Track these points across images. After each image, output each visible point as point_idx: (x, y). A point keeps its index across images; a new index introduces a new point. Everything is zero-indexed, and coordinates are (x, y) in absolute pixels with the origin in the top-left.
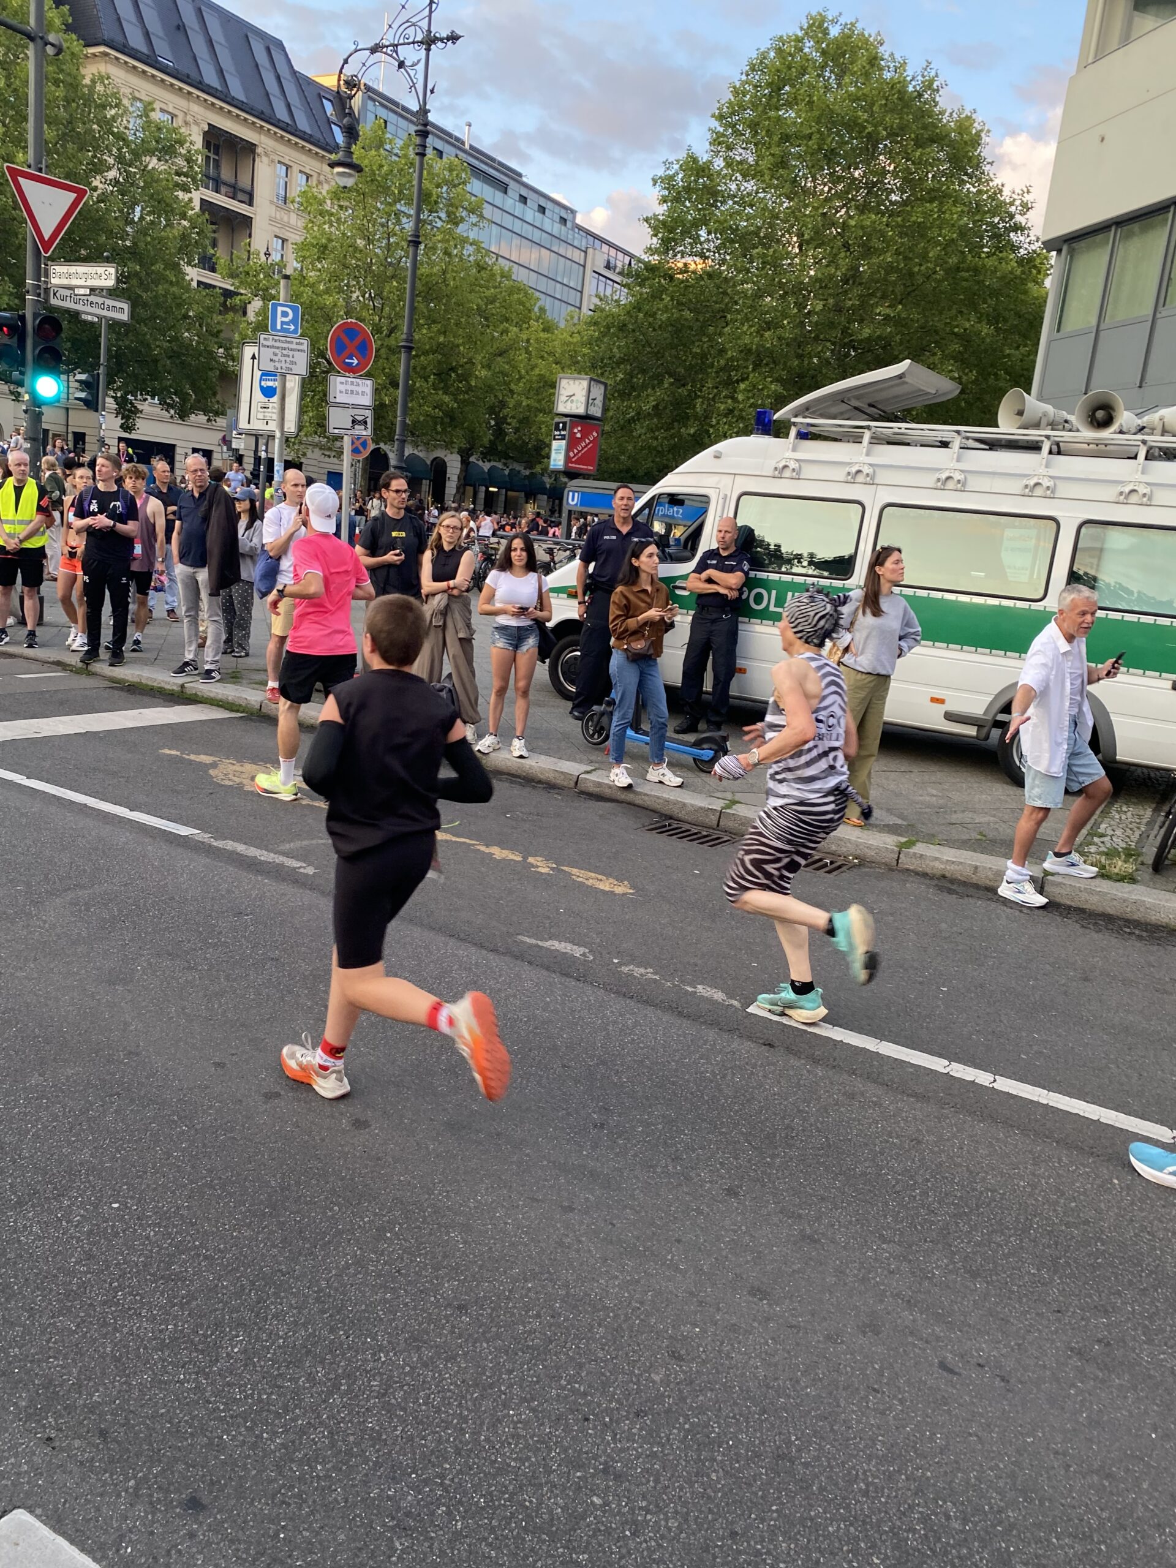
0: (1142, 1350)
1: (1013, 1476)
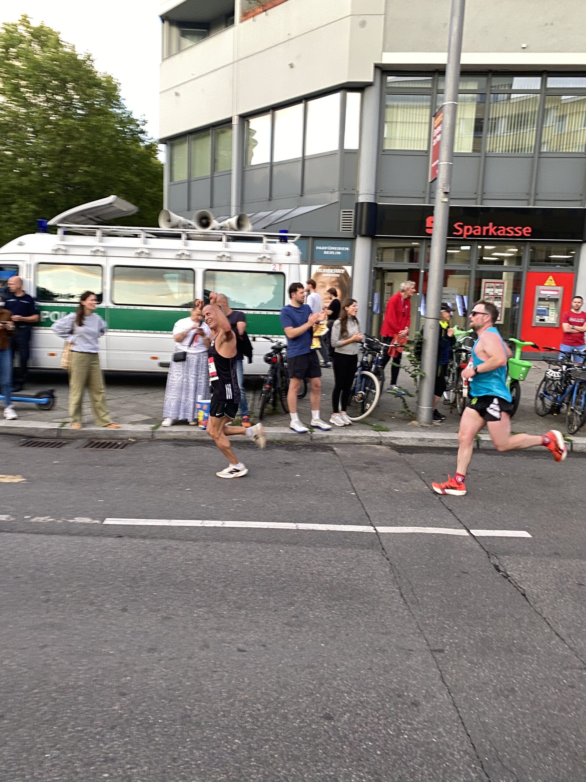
0: (309, 614)
1: (278, 682)
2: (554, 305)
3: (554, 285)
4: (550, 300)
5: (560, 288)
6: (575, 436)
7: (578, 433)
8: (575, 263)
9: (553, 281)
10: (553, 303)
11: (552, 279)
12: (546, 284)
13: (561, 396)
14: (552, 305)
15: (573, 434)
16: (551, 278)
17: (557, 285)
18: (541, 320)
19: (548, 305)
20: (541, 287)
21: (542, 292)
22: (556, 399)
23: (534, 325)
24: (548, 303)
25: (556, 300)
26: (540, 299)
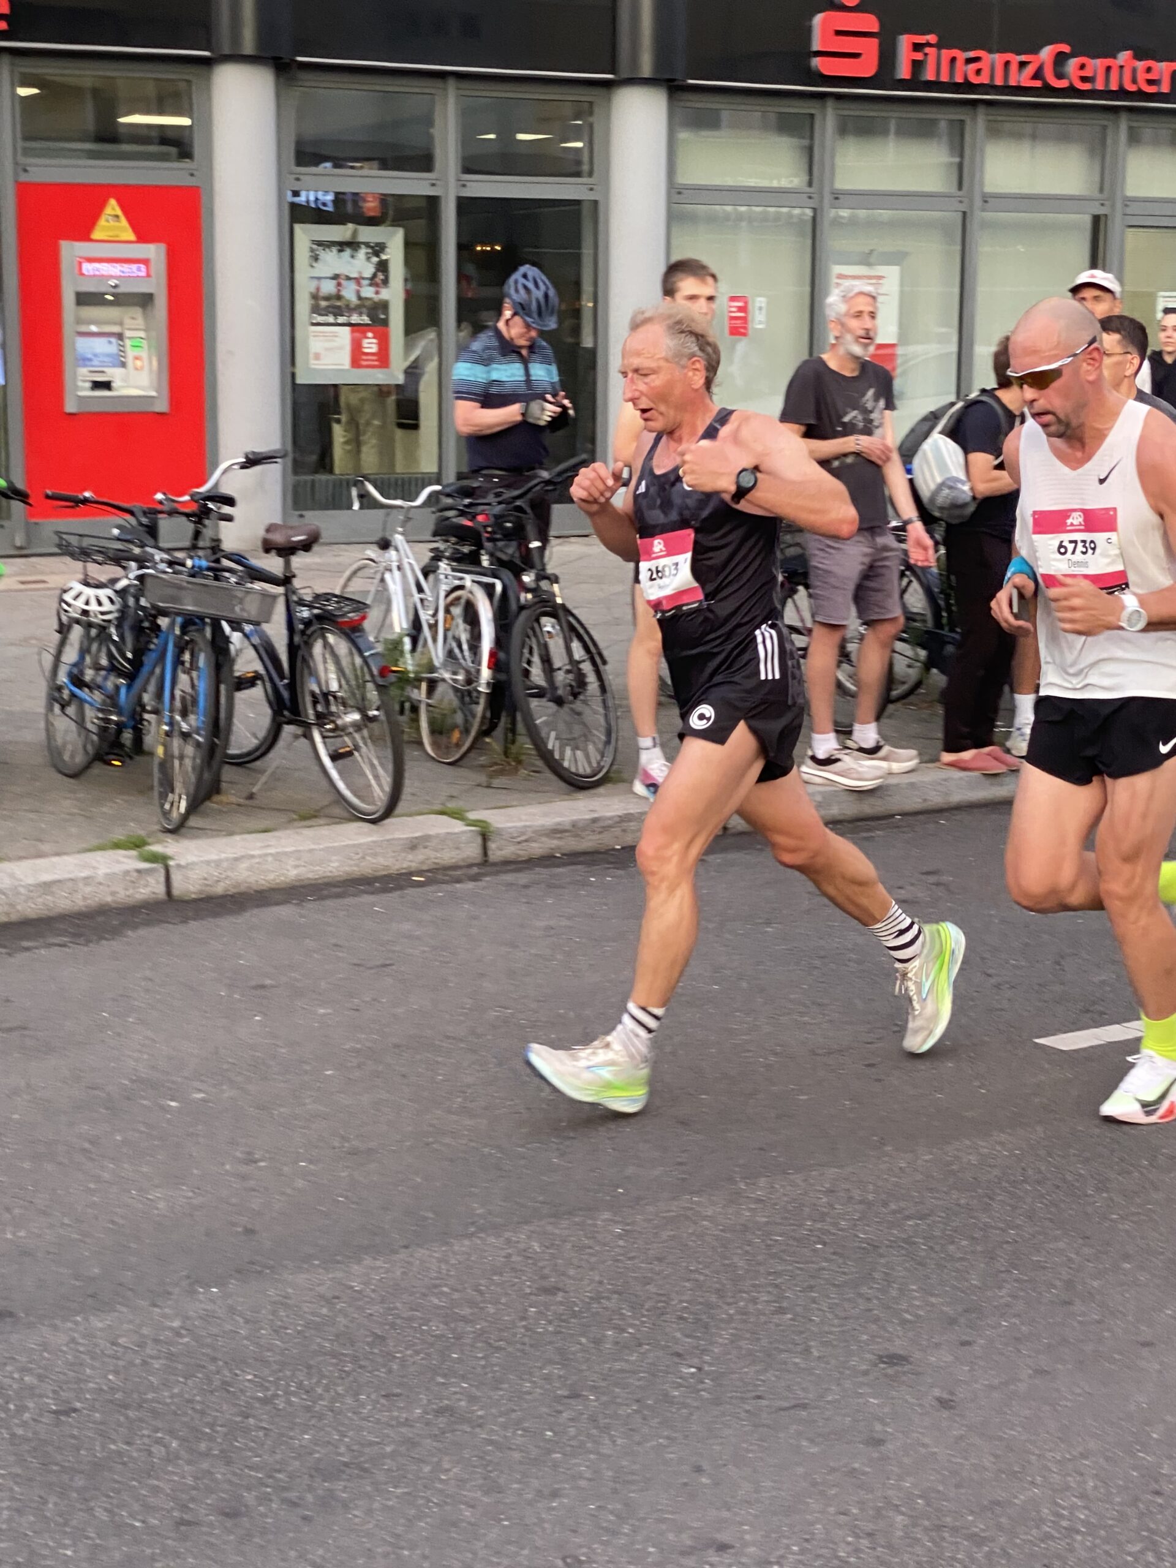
2: (140, 322)
3: (131, 236)
4: (122, 300)
5: (155, 252)
6: (185, 836)
7: (193, 822)
8: (197, 151)
9: (124, 222)
10: (137, 312)
11: (119, 212)
12: (97, 234)
13: (129, 687)
14: (133, 322)
15: (177, 830)
16: (113, 207)
17: (142, 237)
18: (97, 385)
19: (121, 324)
20: (80, 248)
21: (88, 268)
22: (112, 699)
23: (70, 407)
24: (113, 312)
25: (145, 300)
26: (84, 299)
